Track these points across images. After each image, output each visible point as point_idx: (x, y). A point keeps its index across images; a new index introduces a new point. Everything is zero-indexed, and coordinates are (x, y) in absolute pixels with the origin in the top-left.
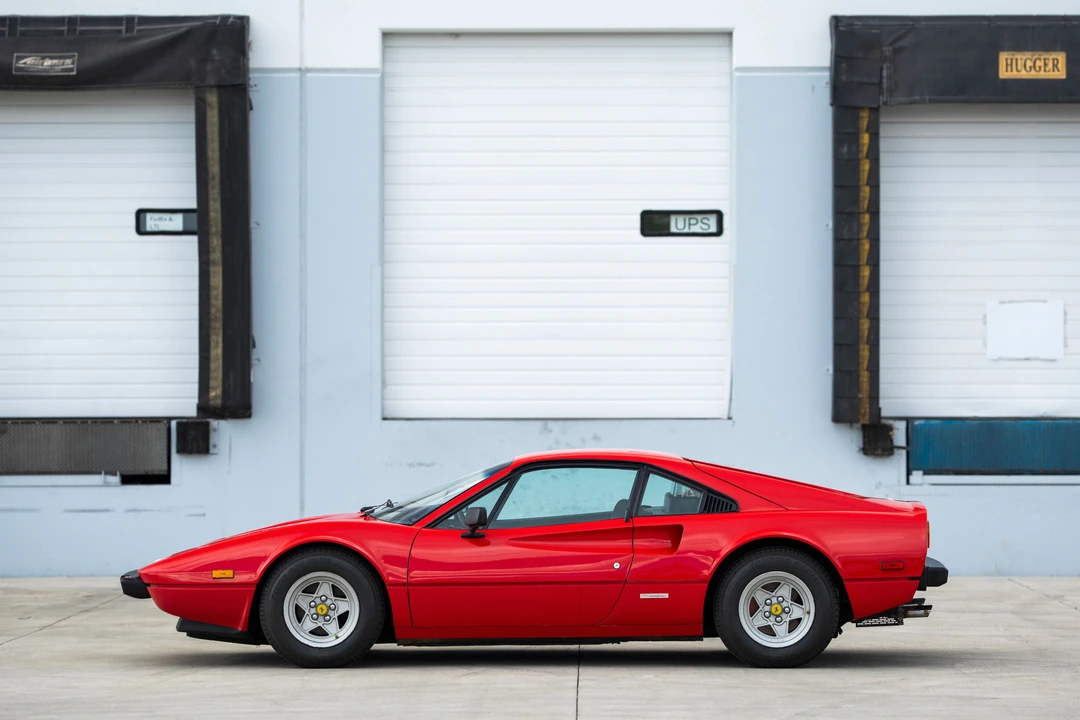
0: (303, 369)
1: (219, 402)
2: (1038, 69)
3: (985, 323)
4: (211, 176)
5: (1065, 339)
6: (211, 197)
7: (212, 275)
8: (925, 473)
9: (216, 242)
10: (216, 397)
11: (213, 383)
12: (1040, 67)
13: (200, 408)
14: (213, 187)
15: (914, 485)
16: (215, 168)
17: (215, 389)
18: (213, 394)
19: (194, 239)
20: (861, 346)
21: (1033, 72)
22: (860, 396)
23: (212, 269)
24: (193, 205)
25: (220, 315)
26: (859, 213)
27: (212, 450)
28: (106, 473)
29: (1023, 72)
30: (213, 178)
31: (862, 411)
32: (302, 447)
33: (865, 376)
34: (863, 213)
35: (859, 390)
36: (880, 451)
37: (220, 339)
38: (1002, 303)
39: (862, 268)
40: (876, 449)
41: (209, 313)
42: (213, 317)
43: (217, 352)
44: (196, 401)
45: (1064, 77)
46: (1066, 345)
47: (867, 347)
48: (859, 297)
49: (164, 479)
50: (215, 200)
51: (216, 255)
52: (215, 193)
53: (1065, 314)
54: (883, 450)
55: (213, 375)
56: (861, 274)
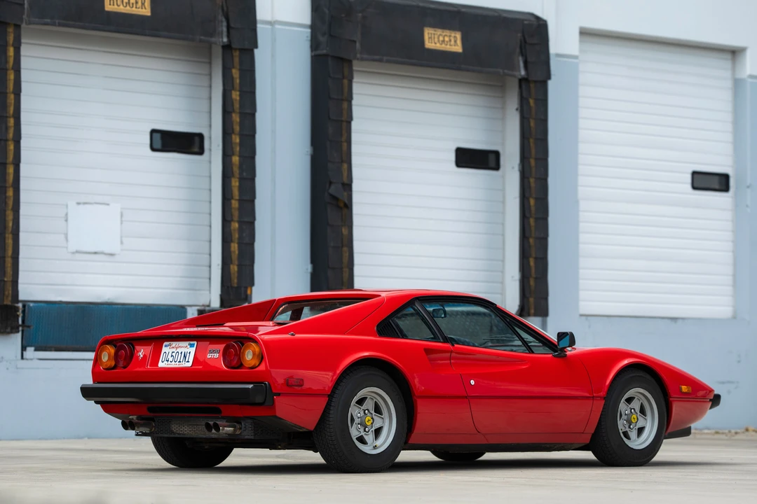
2: (131, 6)
3: (66, 220)
5: (121, 237)
8: (36, 350)
12: (133, 4)
15: (27, 359)
20: (7, 235)
21: (128, 7)
22: (6, 279)
26: (7, 117)
29: (122, 7)
31: (6, 293)
33: (9, 261)
34: (10, 117)
35: (4, 274)
36: (9, 330)
38: (78, 204)
39: (8, 166)
40: (6, 328)
45: (149, 14)
46: (122, 243)
47: (10, 236)
48: (5, 193)
53: (122, 216)
54: (12, 328)
56: (7, 171)
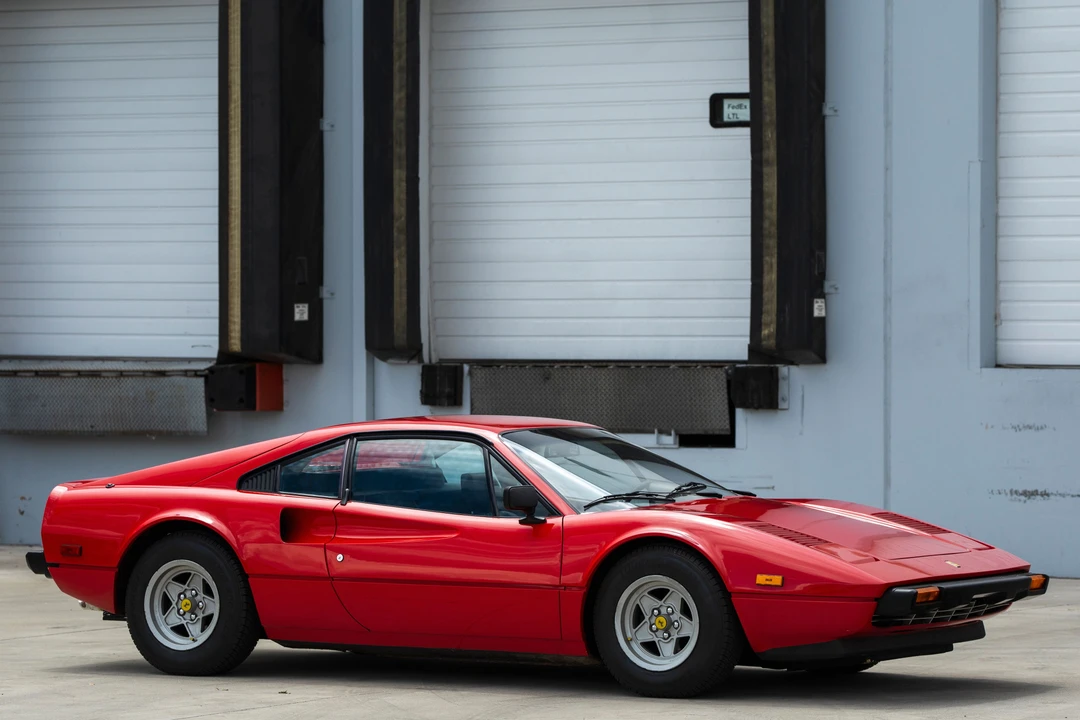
0: (887, 300)
1: (772, 342)
4: (764, 50)
6: (765, 76)
7: (765, 177)
9: (770, 135)
10: (769, 336)
11: (765, 318)
13: (752, 349)
14: (768, 65)
16: (769, 40)
17: (768, 325)
18: (765, 332)
19: (747, 131)
23: (766, 170)
24: (745, 88)
25: (774, 230)
27: (782, 405)
28: (661, 432)
30: (768, 52)
32: (887, 403)
37: (774, 261)
41: (761, 228)
42: (766, 232)
43: (771, 277)
44: (747, 340)
49: (727, 440)
50: (769, 80)
51: (771, 153)
52: (769, 71)
55: (766, 307)
